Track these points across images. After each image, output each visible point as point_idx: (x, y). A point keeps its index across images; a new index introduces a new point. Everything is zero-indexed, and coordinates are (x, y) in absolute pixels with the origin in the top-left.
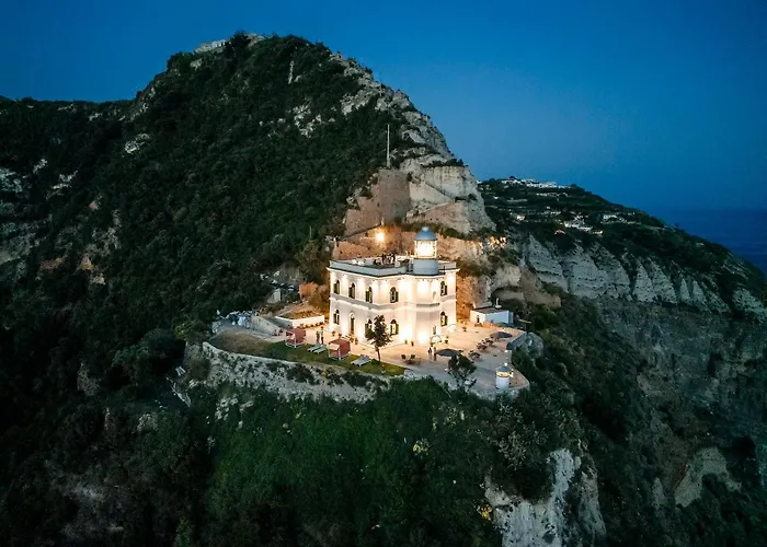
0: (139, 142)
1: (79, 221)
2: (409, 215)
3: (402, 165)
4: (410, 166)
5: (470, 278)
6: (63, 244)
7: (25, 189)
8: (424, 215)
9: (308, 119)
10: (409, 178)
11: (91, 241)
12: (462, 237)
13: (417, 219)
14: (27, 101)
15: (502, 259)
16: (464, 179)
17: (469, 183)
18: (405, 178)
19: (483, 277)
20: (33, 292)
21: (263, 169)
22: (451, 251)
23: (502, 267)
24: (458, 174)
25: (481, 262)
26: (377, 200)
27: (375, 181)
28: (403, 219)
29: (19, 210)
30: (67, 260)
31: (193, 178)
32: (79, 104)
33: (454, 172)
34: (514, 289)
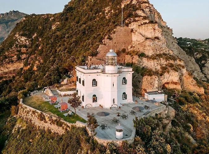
0: (56, 25)
1: (35, 53)
2: (129, 47)
3: (130, 25)
4: (133, 26)
5: (146, 77)
6: (30, 61)
7: (30, 43)
8: (134, 47)
9: (109, 12)
10: (132, 31)
11: (37, 60)
12: (147, 57)
13: (132, 49)
14: (34, 15)
15: (169, 68)
16: (154, 29)
17: (157, 31)
18: (130, 31)
19: (154, 77)
20: (20, 77)
21: (88, 32)
22: (141, 64)
23: (168, 72)
24: (151, 27)
25: (156, 69)
26: (114, 41)
27: (114, 33)
28: (127, 49)
29: (27, 50)
30: (30, 67)
31: (67, 37)
32: (48, 15)
33: (150, 26)
34: (176, 83)
